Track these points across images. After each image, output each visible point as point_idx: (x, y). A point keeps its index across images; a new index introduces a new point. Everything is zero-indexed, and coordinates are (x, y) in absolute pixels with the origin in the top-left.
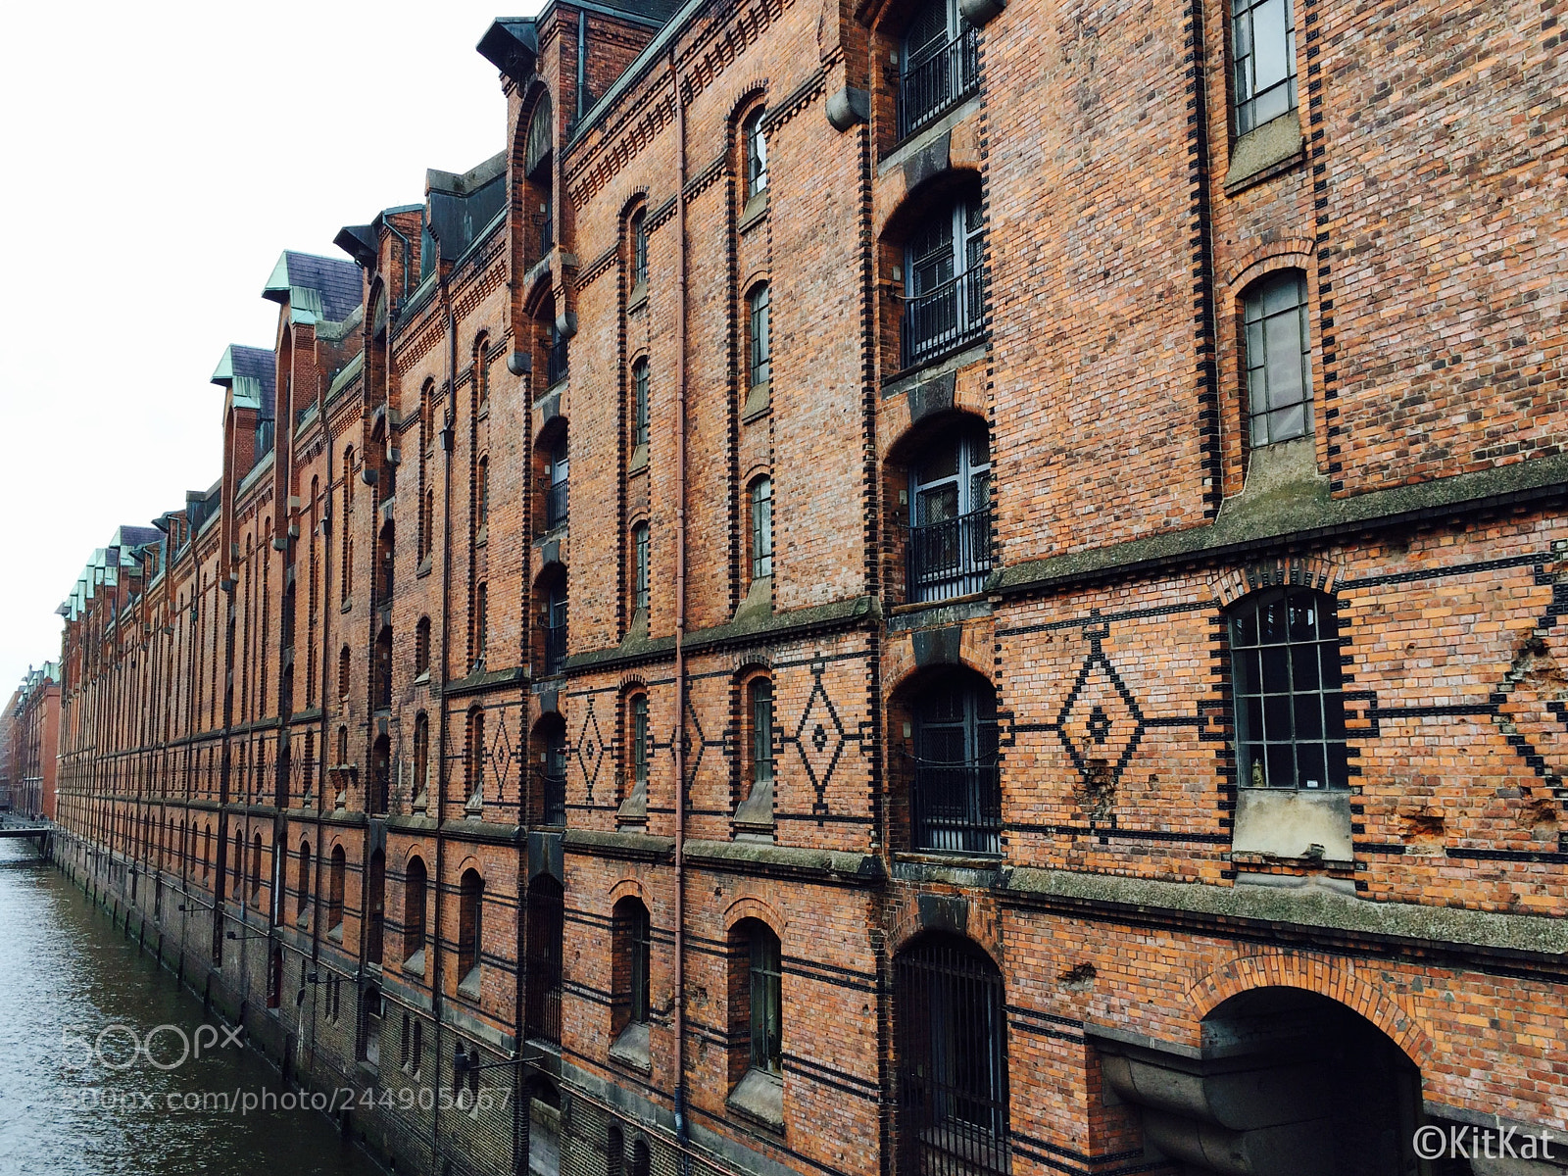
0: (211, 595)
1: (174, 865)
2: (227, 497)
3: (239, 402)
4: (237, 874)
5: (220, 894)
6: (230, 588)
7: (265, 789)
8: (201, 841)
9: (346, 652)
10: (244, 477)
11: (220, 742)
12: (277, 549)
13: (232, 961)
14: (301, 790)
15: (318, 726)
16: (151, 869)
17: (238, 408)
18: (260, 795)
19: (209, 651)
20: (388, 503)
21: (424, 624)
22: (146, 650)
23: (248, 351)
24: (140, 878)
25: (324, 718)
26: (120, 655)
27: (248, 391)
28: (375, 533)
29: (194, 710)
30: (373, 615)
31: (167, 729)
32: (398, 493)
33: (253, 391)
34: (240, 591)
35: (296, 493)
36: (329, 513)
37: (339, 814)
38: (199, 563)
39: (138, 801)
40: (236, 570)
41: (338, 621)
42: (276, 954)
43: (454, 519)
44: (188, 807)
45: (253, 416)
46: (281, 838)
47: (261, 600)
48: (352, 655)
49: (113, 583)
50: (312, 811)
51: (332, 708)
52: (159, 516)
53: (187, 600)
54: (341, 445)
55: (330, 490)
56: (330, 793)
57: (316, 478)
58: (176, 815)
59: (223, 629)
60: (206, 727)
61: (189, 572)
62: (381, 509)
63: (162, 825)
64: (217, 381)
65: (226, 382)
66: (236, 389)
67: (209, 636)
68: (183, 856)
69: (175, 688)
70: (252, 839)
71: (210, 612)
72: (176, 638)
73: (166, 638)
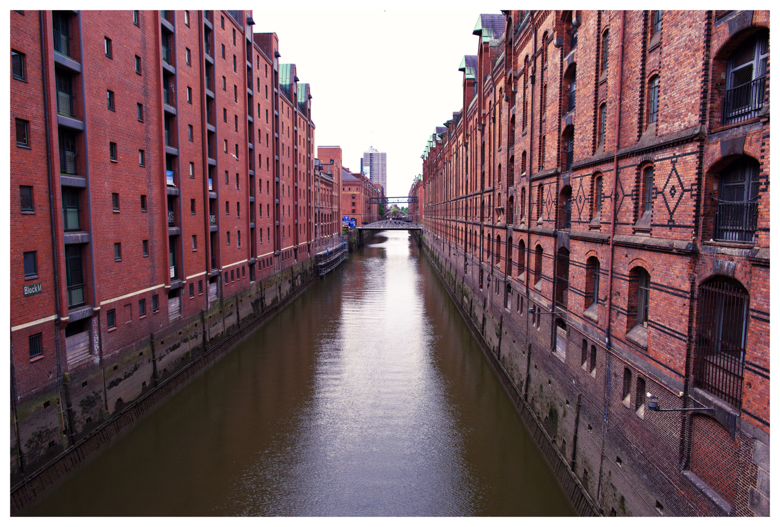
0: (461, 148)
1: (454, 240)
2: (464, 113)
3: (468, 77)
4: (470, 244)
5: (466, 251)
6: (466, 145)
7: (477, 216)
8: (460, 232)
9: (500, 166)
10: (469, 104)
11: (465, 199)
12: (479, 130)
13: (469, 273)
14: (487, 216)
15: (492, 193)
16: (448, 242)
17: (467, 79)
18: (476, 218)
19: (461, 168)
20: (513, 108)
21: (524, 154)
22: (444, 168)
23: (471, 57)
24: (445, 244)
25: (493, 190)
26: (437, 171)
27: (470, 72)
28: (509, 120)
29: (458, 189)
30: (508, 151)
31: (450, 195)
32: (516, 104)
33: (472, 72)
34: (469, 146)
35: (484, 108)
36: (494, 114)
37: (498, 224)
38: (457, 137)
39: (444, 219)
40: (468, 139)
41: (497, 154)
42: (481, 271)
43: (535, 112)
44: (457, 222)
45: (473, 81)
46: (482, 232)
47: (475, 149)
48: (502, 167)
49: (434, 146)
50: (490, 223)
51: (496, 187)
52: (445, 122)
53: (455, 151)
54: (498, 87)
55: (495, 106)
56: (496, 216)
57: (490, 102)
58: (453, 224)
59: (464, 160)
60: (461, 194)
61: (455, 141)
62: (511, 111)
63: (450, 227)
64: (460, 70)
65: (463, 70)
66: (467, 72)
67: (461, 163)
68: (456, 237)
69: (452, 181)
70: (474, 232)
71: (461, 154)
72: (452, 164)
73: (449, 164)
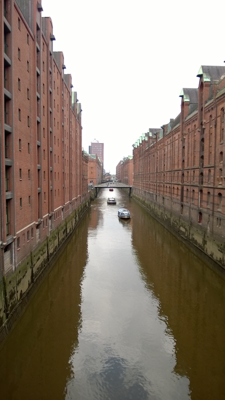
0: (177, 142)
1: (168, 194)
2: (182, 121)
3: (185, 100)
4: (187, 197)
5: (182, 200)
6: (183, 140)
7: (195, 180)
8: (176, 190)
9: (222, 153)
10: (187, 116)
11: (181, 171)
12: (198, 131)
13: (186, 213)
14: (207, 181)
15: (212, 169)
16: (161, 196)
17: (184, 102)
18: (194, 182)
22: (157, 153)
23: (187, 89)
24: (158, 197)
25: (214, 167)
26: (149, 154)
29: (173, 165)
31: (164, 168)
33: (188, 98)
34: (186, 141)
36: (216, 123)
37: (220, 186)
38: (173, 135)
39: (156, 182)
40: (185, 136)
41: (219, 146)
42: (201, 213)
44: (171, 184)
45: (188, 103)
46: (201, 191)
47: (193, 142)
48: (224, 153)
49: (147, 140)
50: (211, 186)
51: (217, 165)
52: (162, 126)
53: (169, 143)
54: (220, 107)
55: (216, 118)
56: (217, 182)
57: (211, 115)
58: (168, 186)
59: (181, 148)
60: (176, 168)
61: (170, 137)
63: (164, 187)
64: (180, 96)
65: (182, 96)
66: (185, 97)
67: (176, 150)
68: (170, 193)
69: (166, 161)
70: (192, 191)
71: (177, 145)
72: (166, 150)
73: (163, 151)
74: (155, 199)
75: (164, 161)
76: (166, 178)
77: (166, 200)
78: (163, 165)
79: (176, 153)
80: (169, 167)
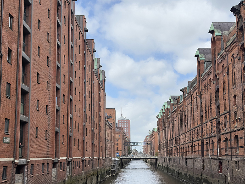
0: (195, 100)
2: (199, 78)
3: (200, 59)
4: (207, 150)
5: (203, 155)
6: (201, 97)
7: (213, 131)
8: (197, 147)
9: (235, 96)
11: (200, 127)
12: (213, 83)
13: (208, 167)
14: (224, 128)
15: (228, 114)
16: (184, 157)
18: (212, 133)
22: (178, 116)
23: (201, 49)
24: (181, 160)
25: (229, 112)
26: (172, 120)
27: (202, 56)
28: (241, 69)
29: (193, 123)
30: (242, 86)
31: (185, 129)
34: (203, 96)
35: (218, 69)
36: (228, 70)
37: (236, 129)
38: (191, 95)
39: (179, 145)
40: (202, 92)
41: (232, 91)
42: (220, 162)
44: (192, 142)
45: (204, 61)
46: (219, 140)
47: (209, 95)
48: (237, 96)
49: (169, 107)
50: (227, 131)
51: (232, 109)
53: (189, 103)
55: (228, 65)
56: (233, 126)
57: (224, 65)
58: (190, 145)
59: (199, 105)
60: (196, 125)
61: (189, 97)
62: (243, 63)
63: (186, 148)
65: (197, 56)
66: (200, 56)
67: (195, 108)
68: (192, 152)
69: (187, 121)
70: (211, 142)
71: (195, 103)
72: (186, 111)
73: (184, 113)
74: (178, 162)
75: (185, 123)
76: (187, 138)
77: (188, 160)
78: (184, 126)
79: (195, 111)
80: (189, 127)
